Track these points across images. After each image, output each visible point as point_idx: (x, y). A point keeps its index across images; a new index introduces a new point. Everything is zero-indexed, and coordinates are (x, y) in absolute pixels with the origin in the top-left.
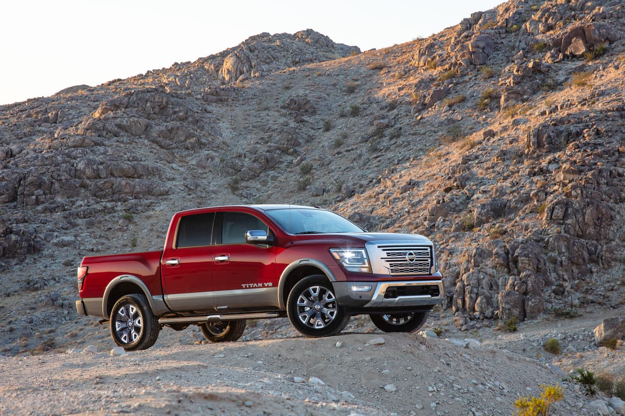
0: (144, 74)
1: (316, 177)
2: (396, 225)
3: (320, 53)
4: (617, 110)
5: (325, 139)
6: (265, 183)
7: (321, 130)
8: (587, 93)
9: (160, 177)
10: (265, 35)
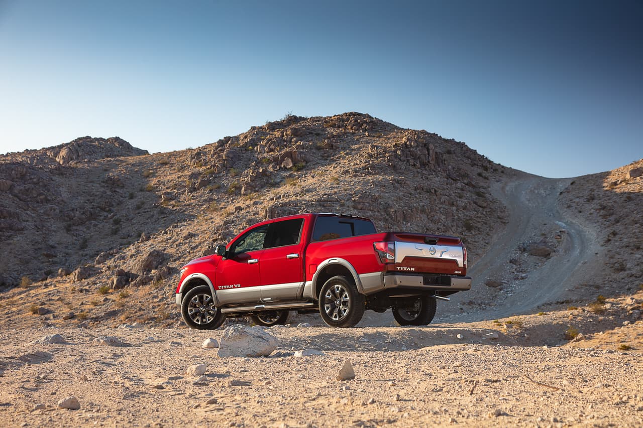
0: (5, 154)
1: (123, 227)
2: (181, 260)
3: (123, 152)
4: (318, 201)
5: (130, 203)
6: (88, 228)
7: (127, 198)
8: (298, 190)
9: (18, 219)
10: (88, 137)
